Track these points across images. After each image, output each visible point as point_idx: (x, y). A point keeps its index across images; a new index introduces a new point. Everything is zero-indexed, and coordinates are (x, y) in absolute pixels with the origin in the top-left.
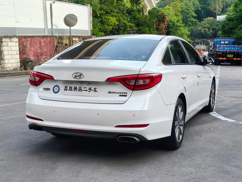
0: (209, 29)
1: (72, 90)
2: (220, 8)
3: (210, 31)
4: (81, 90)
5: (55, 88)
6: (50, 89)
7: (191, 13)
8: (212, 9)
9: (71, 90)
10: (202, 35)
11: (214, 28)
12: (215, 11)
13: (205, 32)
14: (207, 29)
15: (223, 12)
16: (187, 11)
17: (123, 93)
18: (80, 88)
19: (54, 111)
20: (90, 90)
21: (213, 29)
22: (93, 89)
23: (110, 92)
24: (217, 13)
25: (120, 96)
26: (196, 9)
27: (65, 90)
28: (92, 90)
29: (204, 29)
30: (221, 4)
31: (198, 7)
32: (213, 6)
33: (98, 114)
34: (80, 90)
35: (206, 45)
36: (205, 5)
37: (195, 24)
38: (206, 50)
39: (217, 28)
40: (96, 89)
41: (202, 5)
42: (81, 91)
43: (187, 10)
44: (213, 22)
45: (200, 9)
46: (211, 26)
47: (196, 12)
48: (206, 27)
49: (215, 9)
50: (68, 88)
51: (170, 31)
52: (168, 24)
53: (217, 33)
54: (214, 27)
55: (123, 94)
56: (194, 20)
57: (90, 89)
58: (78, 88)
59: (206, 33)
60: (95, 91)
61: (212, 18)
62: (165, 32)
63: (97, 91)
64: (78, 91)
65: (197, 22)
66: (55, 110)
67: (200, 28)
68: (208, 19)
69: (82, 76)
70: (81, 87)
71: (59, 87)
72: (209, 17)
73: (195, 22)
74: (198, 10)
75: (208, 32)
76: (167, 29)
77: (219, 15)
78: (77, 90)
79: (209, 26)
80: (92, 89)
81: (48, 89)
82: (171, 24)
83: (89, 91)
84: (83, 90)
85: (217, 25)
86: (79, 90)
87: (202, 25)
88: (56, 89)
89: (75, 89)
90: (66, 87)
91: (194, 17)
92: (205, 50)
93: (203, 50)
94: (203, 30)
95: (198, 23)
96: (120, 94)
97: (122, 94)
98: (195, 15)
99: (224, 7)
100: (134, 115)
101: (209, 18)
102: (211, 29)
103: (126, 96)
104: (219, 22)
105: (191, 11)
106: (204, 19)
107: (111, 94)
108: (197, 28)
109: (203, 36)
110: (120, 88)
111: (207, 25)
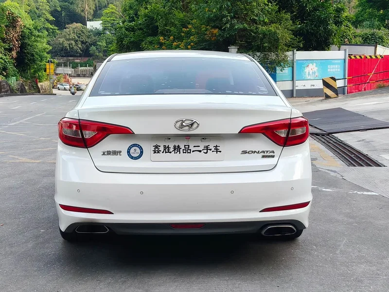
0: (76, 41)
1: (171, 152)
2: (90, 8)
3: (79, 45)
4: (189, 151)
5: (132, 150)
6: (120, 152)
7: (44, 14)
8: (78, 10)
9: (168, 152)
10: (66, 51)
11: (84, 41)
12: (83, 14)
13: (70, 47)
14: (73, 42)
15: (96, 16)
16: (37, 12)
17: (267, 152)
18: (186, 147)
19: (142, 193)
20: (207, 150)
21: (82, 42)
22: (212, 147)
23: (245, 152)
24: (86, 17)
25: (263, 157)
26: (53, 9)
27: (155, 153)
28: (211, 150)
29: (68, 42)
30: (91, 3)
31: (55, 6)
32: (80, 6)
33: (232, 192)
34: (187, 150)
35: (72, 68)
36: (67, 3)
37: (53, 32)
38: (74, 75)
39: (89, 40)
40: (218, 148)
41: (62, 4)
42: (190, 153)
43: (37, 9)
44: (82, 31)
45: (59, 9)
46: (79, 37)
47: (54, 13)
48: (72, 39)
49: (83, 11)
50: (162, 149)
51: (26, 43)
52: (22, 32)
53: (90, 50)
54: (84, 38)
55: (268, 154)
56: (51, 26)
57: (207, 148)
58: (182, 147)
59: (73, 48)
60: (217, 151)
61: (79, 25)
62: (17, 46)
63: (220, 152)
64: (183, 153)
65: (55, 29)
66: (142, 191)
67: (61, 40)
68: (74, 27)
69: (195, 125)
70: (189, 146)
71: (141, 148)
72: (74, 23)
73: (52, 29)
74: (56, 11)
75: (75, 47)
76: (20, 40)
77: (90, 20)
78: (181, 150)
79: (76, 37)
80: (210, 147)
81: (115, 153)
82: (27, 31)
83: (205, 151)
84: (193, 151)
85: (88, 37)
86: (185, 151)
87: (65, 36)
88: (135, 152)
89: (177, 149)
90: (156, 147)
91: (51, 22)
92: (72, 75)
93: (70, 76)
94: (66, 44)
95: (57, 31)
96: (263, 154)
97: (265, 154)
98: (51, 18)
99: (96, 7)
100: (292, 189)
101: (75, 25)
102: (80, 43)
103: (273, 157)
104: (92, 31)
105: (44, 12)
106: (67, 26)
107: (247, 154)
108: (57, 39)
109: (67, 53)
110: (263, 143)
111: (72, 36)
